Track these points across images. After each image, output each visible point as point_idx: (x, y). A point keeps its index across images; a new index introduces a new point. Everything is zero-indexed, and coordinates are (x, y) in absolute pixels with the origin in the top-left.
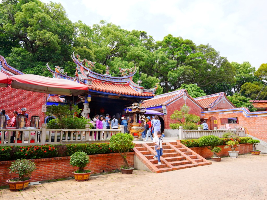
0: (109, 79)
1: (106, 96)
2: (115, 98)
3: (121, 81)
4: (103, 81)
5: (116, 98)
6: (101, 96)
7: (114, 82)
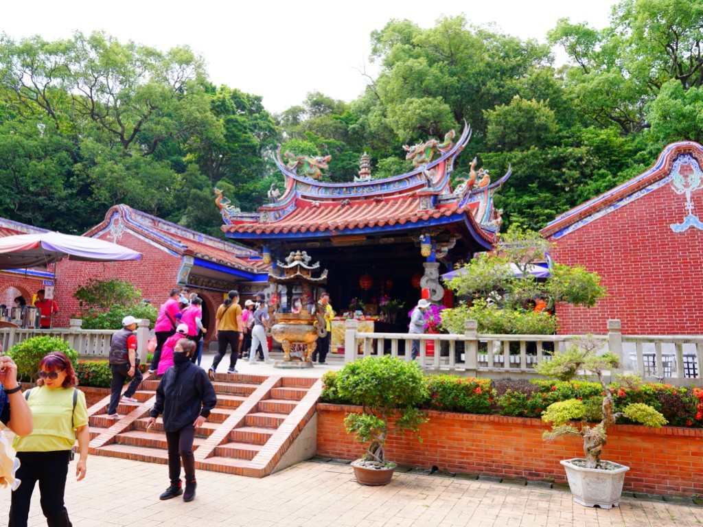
0: (366, 189)
1: (327, 243)
2: (353, 244)
3: (408, 185)
4: (344, 199)
5: (358, 243)
6: (313, 243)
7: (380, 195)
